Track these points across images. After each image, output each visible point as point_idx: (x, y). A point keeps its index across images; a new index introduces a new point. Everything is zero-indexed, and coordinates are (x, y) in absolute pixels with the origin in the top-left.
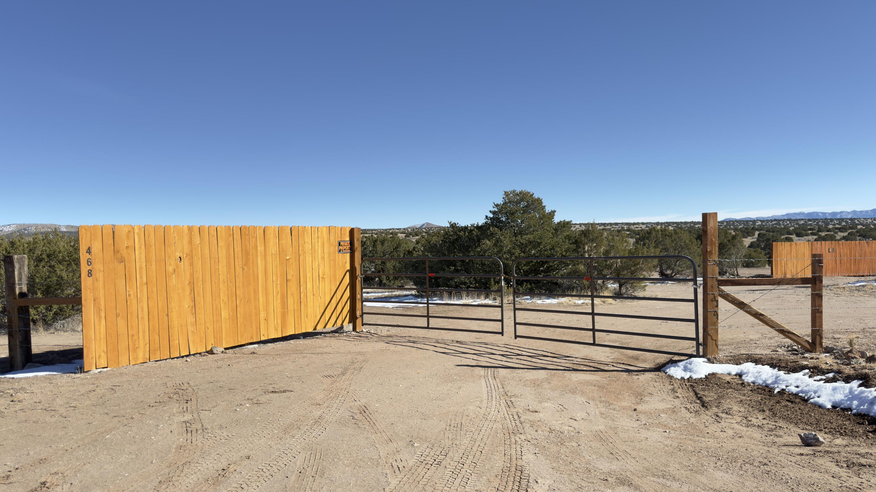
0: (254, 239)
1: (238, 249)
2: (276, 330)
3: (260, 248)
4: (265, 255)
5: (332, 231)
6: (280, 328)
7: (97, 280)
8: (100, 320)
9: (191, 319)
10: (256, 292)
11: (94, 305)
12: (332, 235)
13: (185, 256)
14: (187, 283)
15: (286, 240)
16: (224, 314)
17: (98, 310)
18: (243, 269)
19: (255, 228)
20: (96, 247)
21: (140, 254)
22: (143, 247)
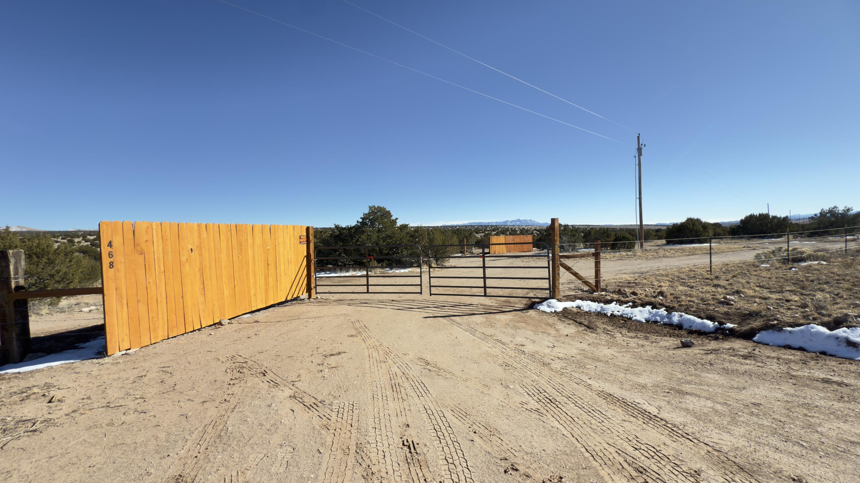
0: (245, 234)
1: (235, 242)
2: (262, 302)
3: (250, 241)
4: (253, 246)
5: (296, 228)
6: (264, 301)
7: (118, 271)
8: (122, 307)
9: (201, 299)
10: (247, 274)
11: (116, 294)
12: (296, 231)
13: (195, 247)
14: (198, 269)
15: (267, 235)
16: (226, 293)
17: (120, 298)
18: (239, 257)
19: (246, 225)
20: (117, 242)
21: (158, 247)
22: (160, 240)
